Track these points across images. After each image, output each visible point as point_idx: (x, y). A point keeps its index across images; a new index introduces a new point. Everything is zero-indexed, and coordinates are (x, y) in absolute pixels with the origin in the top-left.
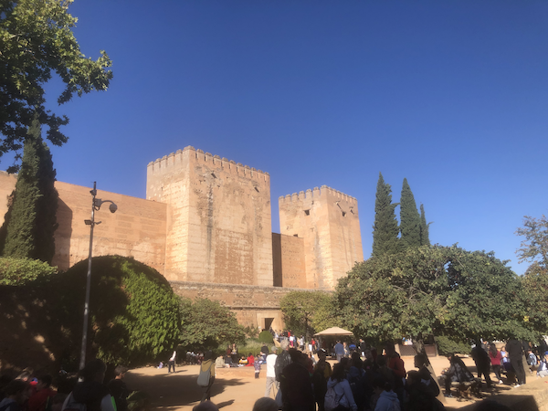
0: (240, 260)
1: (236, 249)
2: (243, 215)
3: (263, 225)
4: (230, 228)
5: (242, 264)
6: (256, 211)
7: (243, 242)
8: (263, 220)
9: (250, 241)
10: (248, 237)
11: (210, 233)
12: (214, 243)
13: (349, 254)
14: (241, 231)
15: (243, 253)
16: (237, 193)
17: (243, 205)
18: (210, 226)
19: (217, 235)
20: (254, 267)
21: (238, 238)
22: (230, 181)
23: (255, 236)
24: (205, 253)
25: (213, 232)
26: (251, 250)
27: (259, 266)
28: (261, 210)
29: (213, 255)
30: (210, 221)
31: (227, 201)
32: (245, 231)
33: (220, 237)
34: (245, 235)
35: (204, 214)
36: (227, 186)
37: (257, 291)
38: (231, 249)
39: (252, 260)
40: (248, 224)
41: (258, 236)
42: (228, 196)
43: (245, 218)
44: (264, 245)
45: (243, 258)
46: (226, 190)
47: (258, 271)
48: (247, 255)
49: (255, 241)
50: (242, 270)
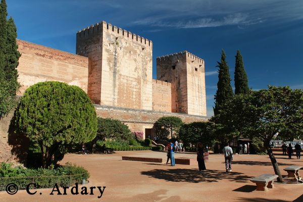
0: (132, 95)
1: (131, 87)
2: (135, 66)
3: (147, 74)
4: (127, 74)
5: (134, 97)
6: (143, 65)
7: (135, 83)
8: (148, 70)
9: (139, 83)
10: (138, 80)
11: (115, 77)
12: (117, 83)
14: (134, 76)
15: (135, 90)
16: (132, 52)
17: (135, 60)
18: (115, 73)
19: (119, 78)
20: (141, 99)
21: (132, 81)
22: (128, 45)
23: (142, 80)
24: (112, 89)
25: (117, 76)
26: (140, 89)
28: (147, 64)
29: (117, 90)
30: (115, 69)
31: (126, 58)
32: (136, 77)
33: (121, 79)
34: (136, 79)
35: (112, 65)
36: (125, 48)
37: (143, 113)
38: (127, 87)
39: (140, 94)
40: (138, 73)
41: (144, 80)
42: (126, 54)
43: (136, 69)
44: (148, 86)
45: (134, 93)
46: (125, 51)
47: (143, 101)
48: (137, 92)
49: (142, 83)
50: (134, 100)
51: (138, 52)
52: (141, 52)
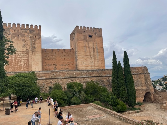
0: (21, 62)
2: (23, 44)
5: (22, 63)
6: (32, 42)
7: (23, 55)
8: (36, 45)
9: (28, 54)
13: (92, 53)
14: (22, 50)
15: (23, 59)
16: (20, 36)
17: (23, 40)
20: (30, 64)
21: (20, 54)
22: (16, 32)
23: (30, 52)
26: (28, 57)
27: (33, 63)
32: (24, 50)
34: (24, 52)
36: (13, 34)
38: (15, 58)
39: (28, 61)
40: (26, 47)
41: (33, 51)
42: (14, 38)
43: (24, 45)
44: (37, 55)
45: (23, 61)
46: (13, 36)
47: (32, 65)
48: (26, 60)
49: (30, 54)
50: (22, 65)
51: (26, 34)
52: (29, 34)
